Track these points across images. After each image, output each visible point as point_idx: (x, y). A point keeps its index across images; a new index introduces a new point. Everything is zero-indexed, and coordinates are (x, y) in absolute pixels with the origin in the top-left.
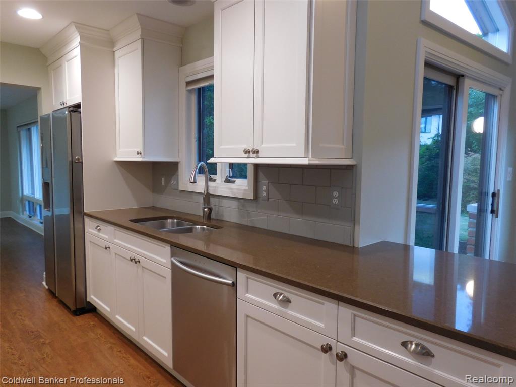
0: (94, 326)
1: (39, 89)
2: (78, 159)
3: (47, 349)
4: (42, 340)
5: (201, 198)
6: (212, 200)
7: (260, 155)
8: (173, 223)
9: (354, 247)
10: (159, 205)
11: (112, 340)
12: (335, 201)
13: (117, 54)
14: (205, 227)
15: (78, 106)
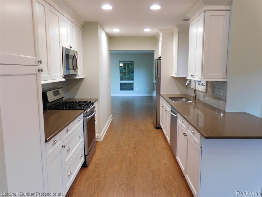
0: (160, 133)
1: (154, 50)
2: (159, 76)
3: (144, 135)
4: (144, 133)
5: (194, 90)
6: (197, 91)
7: (195, 77)
8: (185, 100)
9: (225, 111)
10: (188, 93)
11: (162, 137)
12: (222, 94)
13: (174, 37)
14: (191, 102)
15: (160, 57)
